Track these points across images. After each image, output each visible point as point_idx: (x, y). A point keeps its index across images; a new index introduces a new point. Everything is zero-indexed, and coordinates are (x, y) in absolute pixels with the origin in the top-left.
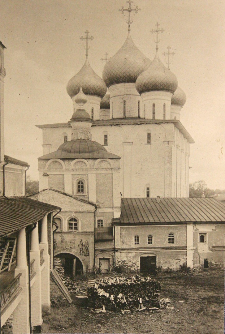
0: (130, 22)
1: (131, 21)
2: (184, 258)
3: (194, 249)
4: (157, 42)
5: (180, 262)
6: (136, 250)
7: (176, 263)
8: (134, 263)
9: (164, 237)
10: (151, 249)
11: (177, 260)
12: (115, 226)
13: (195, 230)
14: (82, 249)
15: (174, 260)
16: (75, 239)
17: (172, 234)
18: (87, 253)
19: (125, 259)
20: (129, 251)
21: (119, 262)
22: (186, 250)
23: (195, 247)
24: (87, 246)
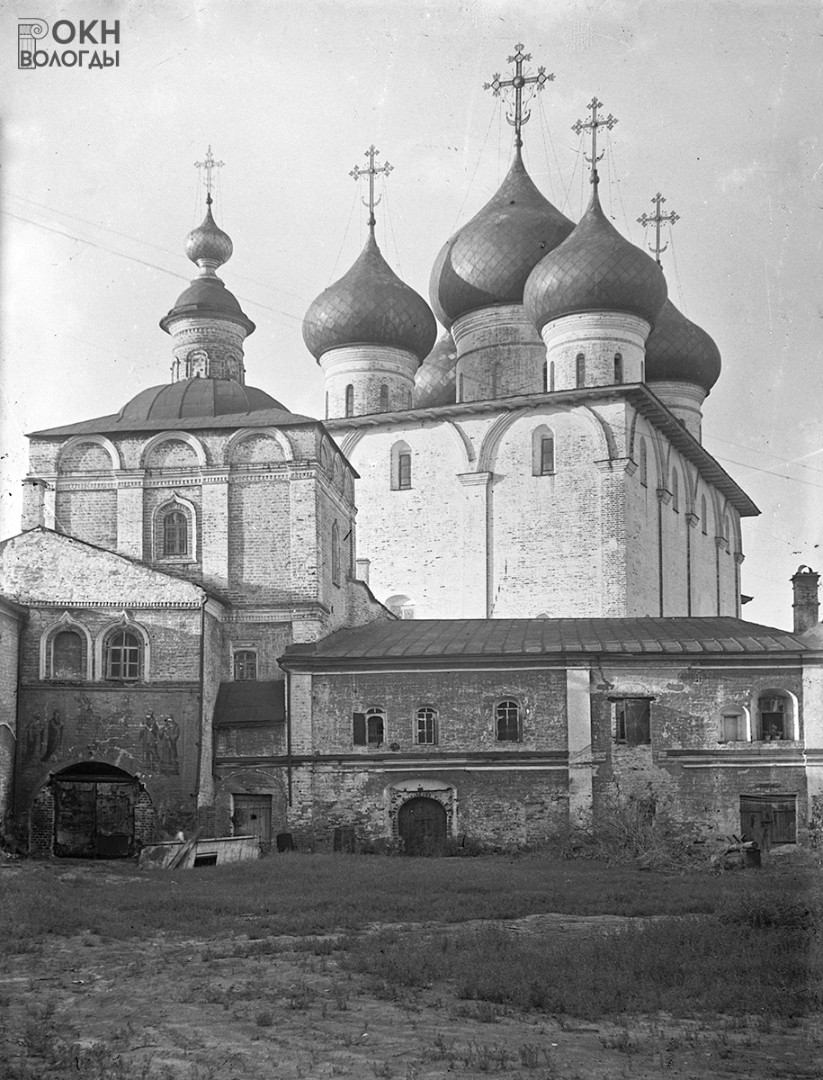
0: (518, 121)
1: (524, 117)
2: (559, 798)
3: (594, 763)
4: (595, 160)
5: (541, 812)
6: (372, 763)
7: (529, 817)
8: (364, 813)
9: (479, 711)
10: (428, 759)
11: (531, 804)
12: (293, 671)
13: (599, 687)
14: (155, 747)
15: (519, 805)
16: (128, 711)
17: (512, 705)
18: (171, 763)
19: (331, 797)
20: (345, 767)
21: (304, 810)
22: (567, 764)
23: (601, 756)
24: (173, 737)
